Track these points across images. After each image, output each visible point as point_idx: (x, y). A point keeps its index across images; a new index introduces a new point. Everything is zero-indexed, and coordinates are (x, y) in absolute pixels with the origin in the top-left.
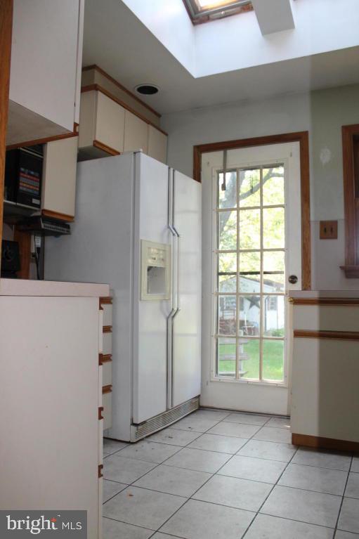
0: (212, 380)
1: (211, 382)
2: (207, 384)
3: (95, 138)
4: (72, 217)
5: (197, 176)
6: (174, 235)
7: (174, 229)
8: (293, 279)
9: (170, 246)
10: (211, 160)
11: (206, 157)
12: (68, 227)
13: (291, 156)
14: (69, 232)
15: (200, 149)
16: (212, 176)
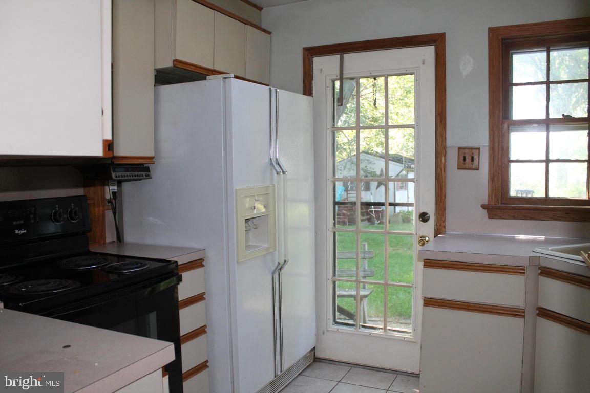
0: (329, 329)
1: (328, 331)
2: (323, 333)
3: (175, 56)
4: (152, 158)
5: (308, 90)
6: (278, 173)
7: (278, 164)
8: (424, 217)
9: (274, 186)
10: (325, 66)
11: (318, 62)
12: (148, 169)
13: (424, 64)
14: (149, 175)
15: (312, 52)
16: (327, 87)
